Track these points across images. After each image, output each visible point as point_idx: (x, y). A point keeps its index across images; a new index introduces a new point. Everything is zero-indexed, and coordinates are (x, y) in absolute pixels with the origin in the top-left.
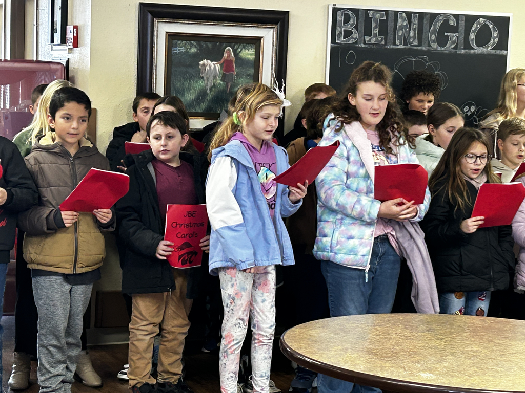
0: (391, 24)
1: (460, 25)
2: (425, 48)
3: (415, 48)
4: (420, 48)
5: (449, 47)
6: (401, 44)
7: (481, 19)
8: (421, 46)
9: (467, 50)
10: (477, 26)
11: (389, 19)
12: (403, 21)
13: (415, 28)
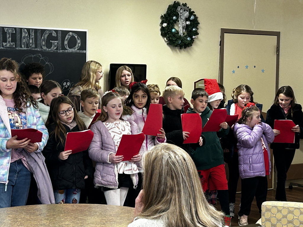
0: (18, 36)
1: (58, 36)
2: (40, 49)
3: (33, 49)
4: (36, 49)
5: (53, 49)
6: (25, 47)
7: (70, 33)
8: (37, 48)
9: (63, 50)
10: (68, 36)
11: (17, 33)
12: (25, 34)
13: (33, 38)
